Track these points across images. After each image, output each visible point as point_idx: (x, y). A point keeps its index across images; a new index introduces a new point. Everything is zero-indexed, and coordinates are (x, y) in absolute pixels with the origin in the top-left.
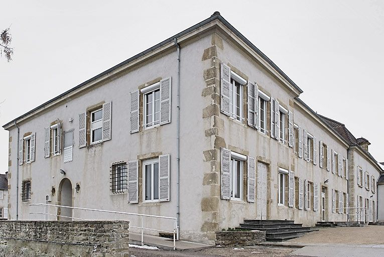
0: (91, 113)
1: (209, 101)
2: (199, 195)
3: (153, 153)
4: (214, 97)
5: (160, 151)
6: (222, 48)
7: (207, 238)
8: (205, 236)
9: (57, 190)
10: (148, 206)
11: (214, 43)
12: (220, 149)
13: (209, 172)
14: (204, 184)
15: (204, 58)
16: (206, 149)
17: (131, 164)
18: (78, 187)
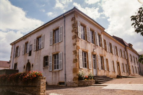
0: (38, 38)
1: (74, 34)
2: (72, 67)
3: (57, 52)
4: (75, 32)
5: (59, 51)
6: (77, 17)
8: (74, 83)
9: (26, 66)
10: (56, 72)
11: (75, 16)
12: (78, 50)
13: (75, 58)
14: (73, 63)
15: (72, 20)
16: (73, 50)
17: (50, 56)
18: (33, 65)
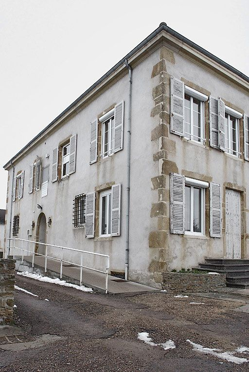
0: (63, 148)
1: (158, 121)
2: (147, 228)
3: (108, 184)
4: (162, 116)
5: (113, 180)
6: (173, 62)
7: (153, 280)
8: (152, 277)
9: (36, 224)
10: (103, 241)
11: (162, 57)
12: (170, 175)
13: (157, 202)
14: (151, 216)
15: (154, 75)
16: (153, 176)
17: (90, 195)
18: (50, 221)
